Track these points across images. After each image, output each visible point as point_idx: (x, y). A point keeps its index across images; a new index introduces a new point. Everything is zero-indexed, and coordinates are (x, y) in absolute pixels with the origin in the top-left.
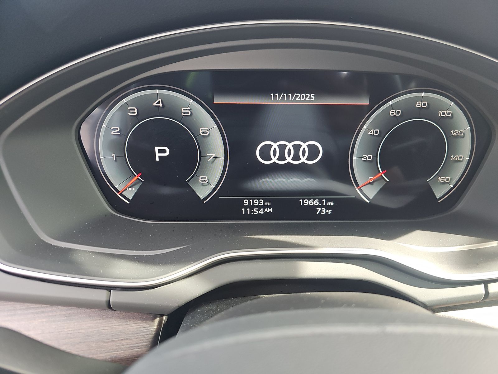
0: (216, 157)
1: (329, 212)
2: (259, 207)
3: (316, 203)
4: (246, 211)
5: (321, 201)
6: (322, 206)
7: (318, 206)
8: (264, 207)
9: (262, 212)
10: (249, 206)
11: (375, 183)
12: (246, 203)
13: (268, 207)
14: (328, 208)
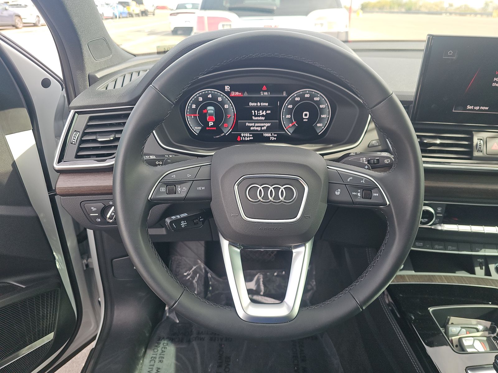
0: (230, 117)
1: (275, 139)
2: (247, 137)
3: (270, 135)
4: (243, 139)
5: (272, 134)
6: (272, 137)
7: (271, 136)
8: (249, 137)
9: (249, 139)
10: (244, 136)
11: (292, 127)
12: (242, 135)
13: (251, 137)
14: (274, 137)
